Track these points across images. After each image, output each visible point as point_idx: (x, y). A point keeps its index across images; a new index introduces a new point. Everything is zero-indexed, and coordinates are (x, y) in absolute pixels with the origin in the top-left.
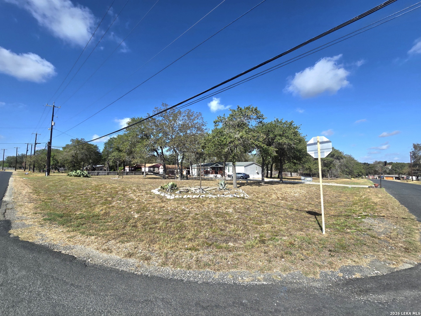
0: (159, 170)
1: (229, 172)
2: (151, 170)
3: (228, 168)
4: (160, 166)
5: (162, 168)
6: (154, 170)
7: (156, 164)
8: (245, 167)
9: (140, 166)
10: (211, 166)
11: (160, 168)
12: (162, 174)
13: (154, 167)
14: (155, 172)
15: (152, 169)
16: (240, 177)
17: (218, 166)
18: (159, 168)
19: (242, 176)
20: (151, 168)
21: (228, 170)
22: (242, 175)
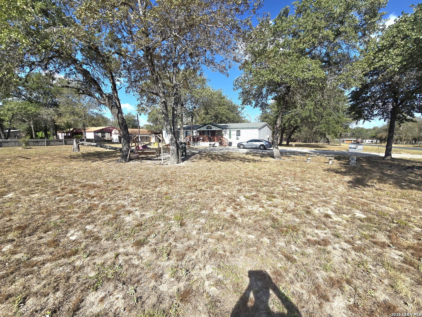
0: (111, 136)
1: (230, 137)
2: (98, 137)
3: (228, 132)
4: (112, 130)
5: (115, 134)
6: (103, 136)
7: (107, 127)
8: (260, 129)
9: (80, 130)
10: (199, 130)
11: (113, 132)
12: (116, 142)
13: (102, 131)
14: (106, 138)
15: (100, 135)
16: (259, 146)
17: (211, 128)
18: (111, 133)
19: (261, 145)
20: (98, 133)
21: (228, 135)
22: (262, 143)
